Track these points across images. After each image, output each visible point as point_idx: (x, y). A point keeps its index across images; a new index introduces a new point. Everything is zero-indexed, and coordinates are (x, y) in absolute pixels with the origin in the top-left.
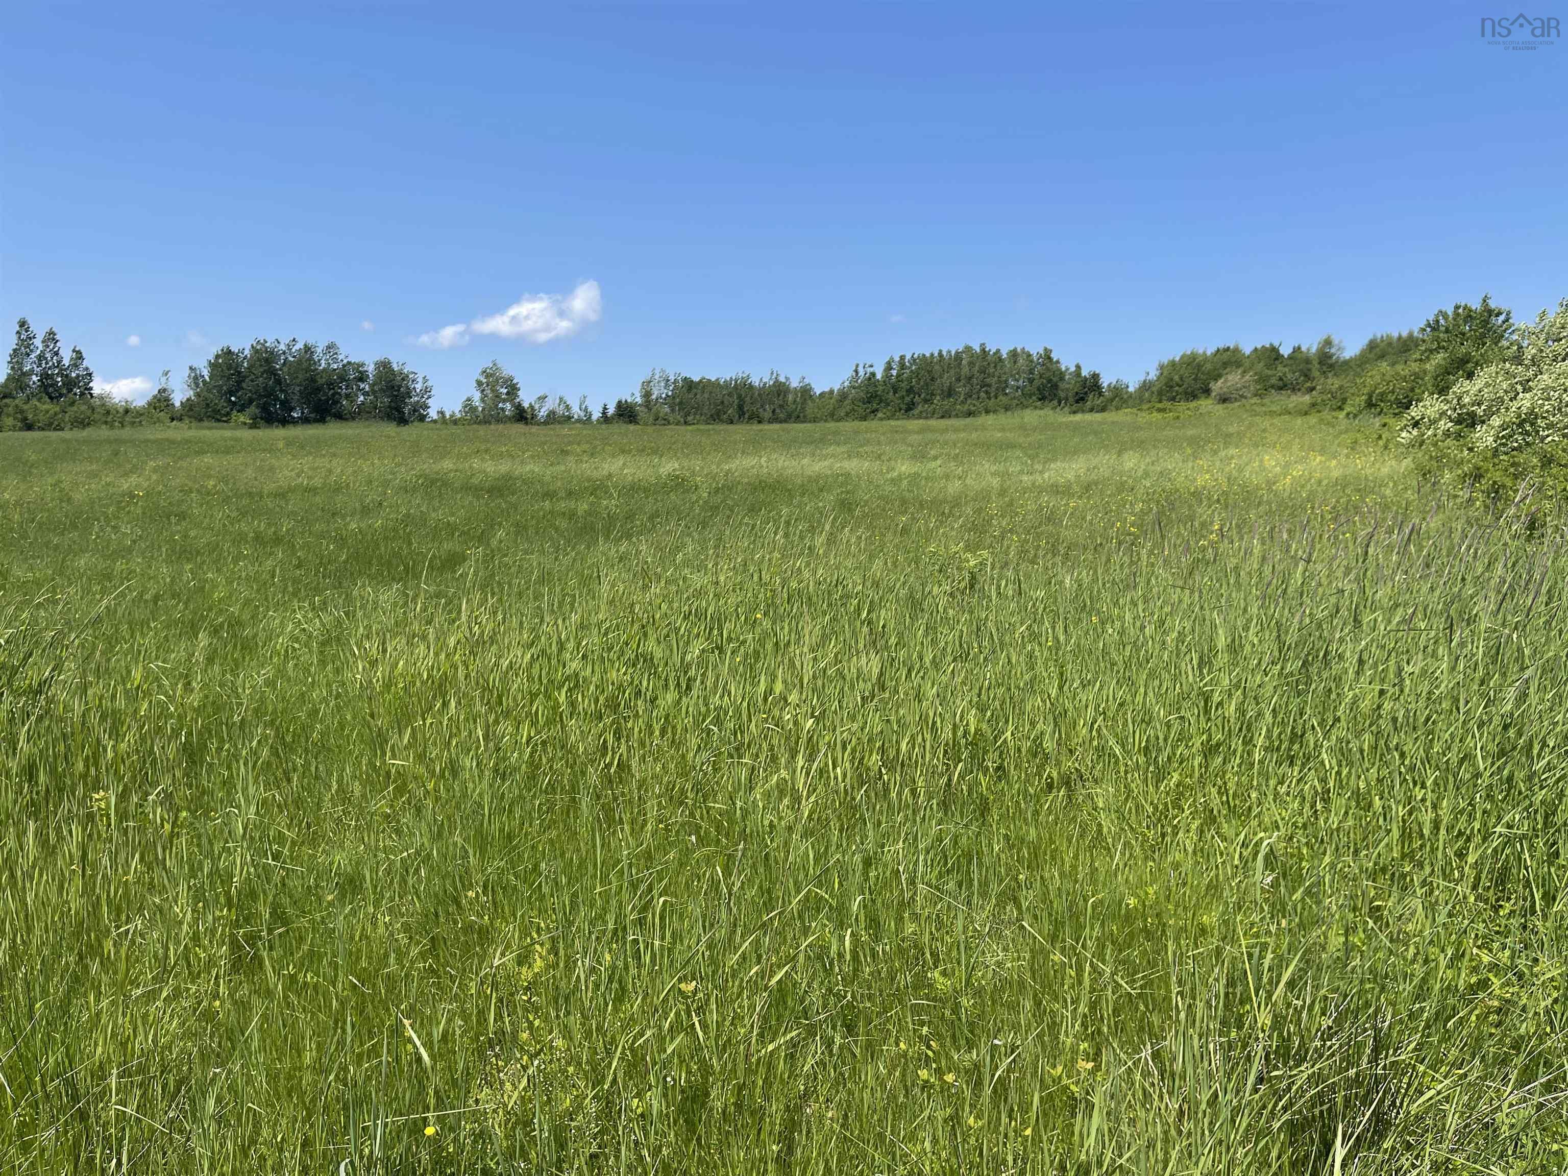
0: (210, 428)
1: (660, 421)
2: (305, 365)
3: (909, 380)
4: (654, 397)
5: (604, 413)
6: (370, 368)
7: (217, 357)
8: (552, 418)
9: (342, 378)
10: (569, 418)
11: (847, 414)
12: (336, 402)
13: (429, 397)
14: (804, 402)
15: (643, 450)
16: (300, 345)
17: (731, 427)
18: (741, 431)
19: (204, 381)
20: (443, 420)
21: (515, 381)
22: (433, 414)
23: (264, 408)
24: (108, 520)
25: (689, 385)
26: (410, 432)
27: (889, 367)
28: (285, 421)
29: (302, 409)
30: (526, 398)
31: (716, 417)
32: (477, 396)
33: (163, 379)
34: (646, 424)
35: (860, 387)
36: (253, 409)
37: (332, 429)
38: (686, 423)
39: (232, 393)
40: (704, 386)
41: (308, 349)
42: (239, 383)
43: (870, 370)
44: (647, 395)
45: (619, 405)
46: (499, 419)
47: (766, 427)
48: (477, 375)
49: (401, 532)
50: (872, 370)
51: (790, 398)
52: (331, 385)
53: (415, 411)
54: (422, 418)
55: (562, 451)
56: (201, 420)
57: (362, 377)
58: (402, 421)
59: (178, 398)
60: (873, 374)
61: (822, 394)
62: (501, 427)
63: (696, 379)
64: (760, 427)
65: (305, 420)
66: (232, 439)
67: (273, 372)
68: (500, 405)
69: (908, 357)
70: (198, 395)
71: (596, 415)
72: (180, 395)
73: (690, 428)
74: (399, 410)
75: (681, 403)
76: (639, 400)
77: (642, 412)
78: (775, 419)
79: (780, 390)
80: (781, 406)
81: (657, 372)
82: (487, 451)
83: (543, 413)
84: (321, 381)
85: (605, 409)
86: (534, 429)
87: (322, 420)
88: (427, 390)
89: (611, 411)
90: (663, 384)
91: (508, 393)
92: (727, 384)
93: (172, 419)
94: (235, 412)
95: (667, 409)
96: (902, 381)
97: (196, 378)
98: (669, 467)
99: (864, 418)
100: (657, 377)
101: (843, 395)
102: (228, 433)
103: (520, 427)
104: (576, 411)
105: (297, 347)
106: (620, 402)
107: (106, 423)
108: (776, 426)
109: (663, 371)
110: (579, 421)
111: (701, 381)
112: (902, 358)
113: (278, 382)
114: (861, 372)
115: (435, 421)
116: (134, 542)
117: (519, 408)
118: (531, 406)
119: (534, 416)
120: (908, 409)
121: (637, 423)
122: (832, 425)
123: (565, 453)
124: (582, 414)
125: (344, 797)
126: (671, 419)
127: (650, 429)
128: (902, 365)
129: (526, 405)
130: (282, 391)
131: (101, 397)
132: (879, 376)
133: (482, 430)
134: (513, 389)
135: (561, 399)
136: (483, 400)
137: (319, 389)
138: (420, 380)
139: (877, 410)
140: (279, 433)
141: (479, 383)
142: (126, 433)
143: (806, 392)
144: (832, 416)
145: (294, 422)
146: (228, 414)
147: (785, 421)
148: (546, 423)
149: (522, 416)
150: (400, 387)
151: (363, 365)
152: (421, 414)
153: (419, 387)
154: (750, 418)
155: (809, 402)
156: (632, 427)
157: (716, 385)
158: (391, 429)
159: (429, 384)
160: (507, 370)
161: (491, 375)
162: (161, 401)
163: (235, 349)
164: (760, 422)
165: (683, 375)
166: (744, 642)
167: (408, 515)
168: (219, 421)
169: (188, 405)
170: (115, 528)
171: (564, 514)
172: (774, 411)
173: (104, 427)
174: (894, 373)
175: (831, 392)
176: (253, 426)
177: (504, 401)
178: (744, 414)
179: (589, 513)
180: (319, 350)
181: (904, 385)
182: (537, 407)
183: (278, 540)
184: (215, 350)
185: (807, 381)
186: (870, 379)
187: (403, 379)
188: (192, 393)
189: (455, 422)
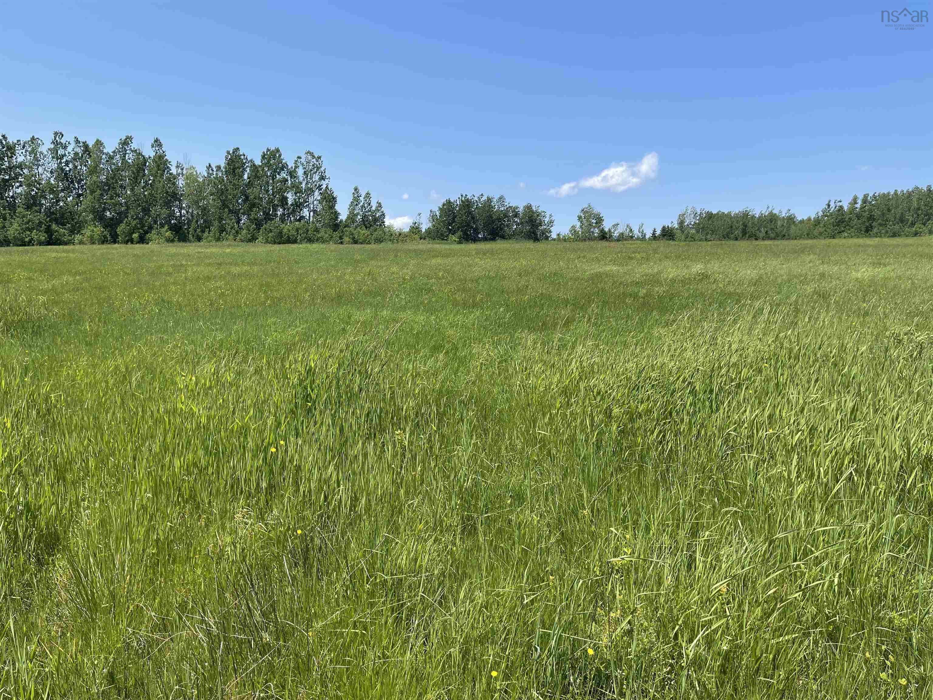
0: (439, 244)
1: (692, 239)
2: (487, 209)
3: (870, 211)
4: (686, 224)
5: (654, 234)
6: (521, 209)
7: (444, 205)
8: (621, 238)
9: (506, 216)
10: (632, 237)
11: (821, 234)
12: (501, 229)
13: (552, 226)
14: (789, 228)
15: (680, 257)
16: (485, 198)
17: (737, 243)
18: (743, 244)
19: (437, 219)
20: (560, 239)
21: (601, 216)
22: (554, 236)
23: (465, 233)
24: (394, 291)
25: (710, 216)
26: (541, 246)
27: (855, 201)
28: (475, 240)
29: (484, 233)
30: (607, 226)
31: (726, 236)
32: (578, 224)
33: (418, 217)
34: (680, 240)
35: (831, 215)
36: (459, 233)
37: (499, 245)
38: (706, 240)
39: (450, 224)
40: (720, 216)
41: (489, 200)
42: (454, 219)
43: (839, 204)
44: (681, 223)
45: (664, 229)
46: (591, 239)
47: (761, 243)
48: (578, 213)
49: (538, 303)
50: (841, 204)
51: (779, 223)
52: (499, 219)
53: (543, 234)
54: (547, 238)
55: (629, 257)
56: (434, 239)
57: (516, 215)
58: (536, 239)
59: (424, 228)
60: (841, 207)
61: (802, 222)
62: (592, 243)
63: (714, 212)
64: (757, 243)
65: (485, 239)
66: (449, 249)
67: (470, 213)
68: (592, 230)
69: (871, 195)
70: (434, 226)
71: (649, 235)
72: (425, 225)
73: (710, 243)
74: (535, 234)
75: (703, 228)
76: (676, 226)
77: (678, 234)
78: (767, 237)
79: (772, 218)
80: (772, 229)
81: (689, 208)
82: (584, 257)
83: (616, 234)
84: (494, 217)
85: (654, 231)
86: (612, 244)
87: (493, 239)
88: (551, 222)
89: (658, 232)
90: (692, 216)
91: (596, 223)
92: (737, 216)
93: (421, 239)
94: (450, 235)
95: (694, 231)
96: (865, 211)
97: (433, 217)
98: (697, 268)
99: (833, 237)
100: (689, 211)
101: (817, 222)
102: (447, 247)
103: (604, 243)
104: (636, 233)
105: (483, 199)
106: (664, 227)
107: (390, 240)
108: (768, 242)
109: (693, 207)
110: (638, 239)
111: (718, 214)
112: (866, 196)
113: (473, 218)
114: (832, 205)
115: (554, 240)
116: (406, 303)
117: (602, 231)
118: (610, 231)
119: (611, 236)
120: (867, 231)
121: (673, 240)
122: (810, 242)
123: (631, 258)
124: (640, 235)
125: (513, 448)
126: (697, 238)
127: (683, 243)
128: (865, 201)
129: (606, 230)
130: (474, 223)
131: (389, 227)
132: (846, 208)
133: (581, 245)
134: (599, 220)
135: (627, 226)
136: (581, 227)
137: (493, 222)
138: (548, 216)
139: (843, 231)
140: (472, 246)
141: (580, 218)
142: (400, 246)
143: (791, 219)
144: (809, 236)
145: (480, 240)
146: (447, 236)
147: (774, 239)
148: (618, 240)
149: (604, 236)
150: (536, 220)
151: (517, 208)
152: (546, 236)
153: (547, 220)
154: (750, 237)
155: (793, 226)
156: (671, 242)
157: (729, 215)
158: (530, 245)
159: (553, 218)
160: (597, 209)
161: (587, 212)
162: (415, 229)
163: (452, 201)
164: (756, 239)
165: (707, 210)
166: (754, 382)
167: (542, 294)
168: (443, 239)
169: (428, 231)
170: (397, 296)
171: (631, 295)
172: (766, 232)
173: (390, 242)
174: (858, 206)
175: (809, 219)
176: (460, 243)
177: (594, 227)
178: (746, 233)
179: (646, 295)
180: (495, 200)
181: (866, 214)
182: (612, 231)
183: (475, 305)
184: (443, 201)
185: (792, 212)
186: (839, 210)
187: (538, 215)
188: (431, 224)
189: (565, 240)
